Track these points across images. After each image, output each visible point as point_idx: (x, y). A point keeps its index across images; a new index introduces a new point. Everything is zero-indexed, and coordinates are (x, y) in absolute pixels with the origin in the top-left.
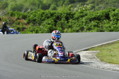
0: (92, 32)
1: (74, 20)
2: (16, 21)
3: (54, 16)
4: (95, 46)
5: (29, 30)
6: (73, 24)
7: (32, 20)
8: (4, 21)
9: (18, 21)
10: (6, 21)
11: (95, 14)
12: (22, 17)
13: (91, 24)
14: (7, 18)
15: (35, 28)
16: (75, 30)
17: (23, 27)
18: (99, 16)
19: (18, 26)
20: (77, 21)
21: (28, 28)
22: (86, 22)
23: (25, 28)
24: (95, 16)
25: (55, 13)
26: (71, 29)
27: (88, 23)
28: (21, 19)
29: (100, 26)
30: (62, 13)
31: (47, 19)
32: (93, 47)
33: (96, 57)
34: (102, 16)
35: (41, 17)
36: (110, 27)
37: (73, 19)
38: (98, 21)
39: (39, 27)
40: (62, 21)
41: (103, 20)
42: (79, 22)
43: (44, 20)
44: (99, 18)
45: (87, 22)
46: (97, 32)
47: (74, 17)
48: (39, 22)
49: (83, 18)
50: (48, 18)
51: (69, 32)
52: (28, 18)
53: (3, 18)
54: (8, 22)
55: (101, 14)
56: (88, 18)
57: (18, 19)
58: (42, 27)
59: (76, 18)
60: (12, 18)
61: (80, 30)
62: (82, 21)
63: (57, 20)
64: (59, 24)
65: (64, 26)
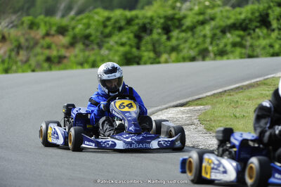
0: (228, 59)
1: (183, 31)
2: (41, 41)
3: (134, 25)
4: (204, 95)
5: (76, 62)
6: (181, 42)
7: (81, 38)
8: (13, 41)
9: (48, 40)
10: (17, 41)
11: (235, 15)
12: (56, 31)
13: (224, 41)
14: (19, 33)
15: (89, 56)
17: (60, 53)
18: (244, 20)
19: (47, 52)
20: (189, 34)
21: (72, 58)
22: (214, 37)
23: (65, 57)
24: (236, 22)
25: (137, 18)
26: (178, 54)
27: (219, 39)
28: (53, 36)
29: (248, 44)
30: (155, 15)
31: (117, 33)
32: (201, 96)
33: (196, 121)
34: (251, 20)
35: (101, 28)
36: (271, 46)
37: (181, 30)
38: (241, 33)
39: (99, 54)
40: (155, 36)
41: (254, 30)
42: (196, 36)
43: (109, 35)
44: (244, 25)
46: (241, 58)
47: (183, 25)
48: (98, 40)
49: (206, 25)
50: (120, 29)
52: (71, 33)
53: (9, 34)
54: (22, 45)
55: (249, 15)
57: (47, 34)
58: (107, 52)
59: (188, 28)
60: (32, 35)
61: (198, 57)
62: (202, 33)
63: (143, 34)
64: (147, 43)
65: (159, 46)
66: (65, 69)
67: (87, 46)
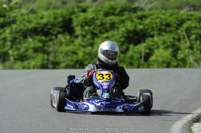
13: (26, 45)
18: (46, 25)
24: (37, 26)
34: (53, 25)
36: (74, 53)
38: (43, 38)
41: (56, 36)
44: (46, 30)
49: (6, 28)
55: (52, 20)
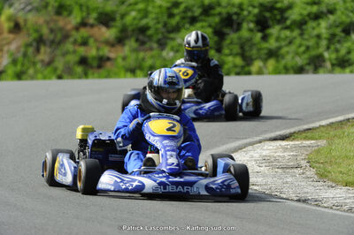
0: (352, 72)
1: (287, 28)
2: (74, 33)
3: (214, 15)
4: (317, 124)
5: (124, 67)
6: (283, 43)
7: (133, 31)
8: (31, 31)
9: (84, 32)
10: (37, 31)
12: (96, 19)
14: (41, 21)
15: (143, 59)
16: (293, 67)
17: (101, 53)
19: (82, 50)
20: (296, 33)
21: (120, 60)
22: (332, 38)
23: (108, 59)
25: (219, 5)
26: (278, 61)
27: (339, 42)
28: (92, 26)
30: (246, 2)
31: (187, 26)
32: (311, 126)
33: (304, 163)
35: (165, 18)
37: (284, 26)
39: (160, 56)
40: (244, 33)
42: (306, 36)
43: (177, 29)
45: (333, 36)
47: (286, 19)
48: (160, 36)
50: (193, 20)
51: (269, 73)
52: (118, 23)
53: (25, 21)
54: (45, 37)
56: (340, 20)
57: (83, 24)
58: (171, 54)
59: (294, 23)
60: (61, 23)
61: (307, 68)
62: (315, 32)
63: (226, 30)
64: (231, 43)
65: (251, 50)
66: (108, 76)
67: (143, 43)
